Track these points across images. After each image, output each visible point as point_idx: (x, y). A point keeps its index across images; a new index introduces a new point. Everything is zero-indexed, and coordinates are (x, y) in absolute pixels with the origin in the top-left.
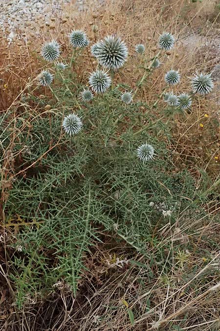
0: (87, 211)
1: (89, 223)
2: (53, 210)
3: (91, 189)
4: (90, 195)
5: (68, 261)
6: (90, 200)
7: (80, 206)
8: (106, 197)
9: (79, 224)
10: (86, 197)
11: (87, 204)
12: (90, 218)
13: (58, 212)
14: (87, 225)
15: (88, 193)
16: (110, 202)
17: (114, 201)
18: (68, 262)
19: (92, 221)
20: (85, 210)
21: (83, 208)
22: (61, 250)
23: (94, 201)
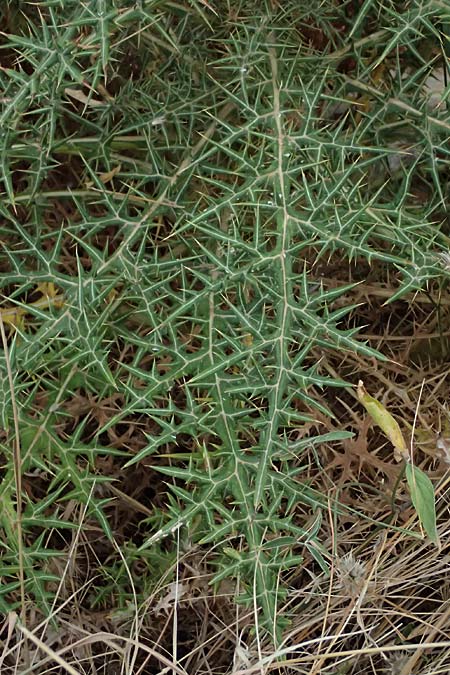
0: (271, 204)
1: (297, 269)
2: (98, 224)
3: (283, 76)
4: (278, 115)
5: (216, 484)
6: (283, 141)
7: (228, 180)
8: (372, 112)
9: (241, 280)
10: (260, 127)
11: (268, 163)
12: (298, 238)
13: (129, 228)
14: (286, 278)
15: (265, 105)
16: (400, 132)
17: (418, 121)
18: (220, 491)
19: (308, 253)
20: (264, 197)
21: (250, 190)
22: (171, 432)
23: (303, 144)
